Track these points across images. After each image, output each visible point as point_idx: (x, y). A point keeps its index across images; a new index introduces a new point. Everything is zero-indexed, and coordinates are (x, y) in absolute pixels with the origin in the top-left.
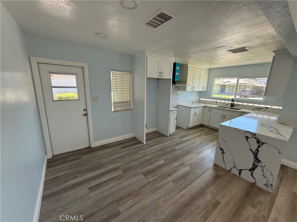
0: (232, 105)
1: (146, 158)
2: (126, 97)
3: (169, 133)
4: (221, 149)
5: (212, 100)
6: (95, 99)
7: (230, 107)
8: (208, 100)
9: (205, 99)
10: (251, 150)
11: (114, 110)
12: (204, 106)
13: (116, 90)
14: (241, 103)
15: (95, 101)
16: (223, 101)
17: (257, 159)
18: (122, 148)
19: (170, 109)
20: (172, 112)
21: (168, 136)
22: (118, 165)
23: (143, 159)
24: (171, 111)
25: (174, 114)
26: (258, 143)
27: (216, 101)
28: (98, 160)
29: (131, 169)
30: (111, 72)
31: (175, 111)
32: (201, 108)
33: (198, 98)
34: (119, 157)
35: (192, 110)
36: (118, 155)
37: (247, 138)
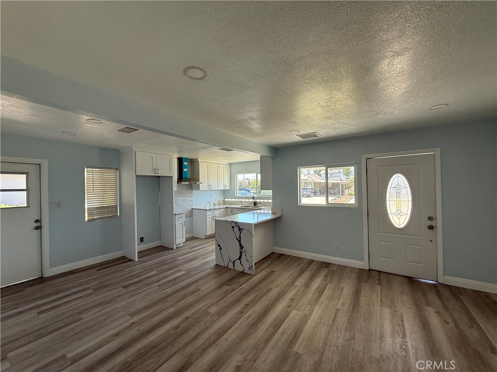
0: (255, 204)
1: (132, 274)
2: (109, 201)
3: (176, 245)
4: (219, 246)
5: (237, 200)
6: (56, 205)
7: (253, 206)
8: (233, 200)
9: (230, 200)
10: (237, 238)
11: (88, 219)
12: (226, 208)
13: (93, 192)
14: (262, 201)
15: (57, 207)
16: (247, 200)
17: (241, 247)
18: (98, 270)
19: (174, 213)
20: (177, 217)
21: (175, 248)
22: (88, 286)
23: (128, 275)
24: (175, 214)
25: (182, 219)
26: (239, 230)
27: (240, 200)
28: (56, 287)
29: (107, 286)
30: (86, 169)
31: (182, 215)
32: (221, 210)
33: (223, 199)
34: (92, 279)
35: (209, 213)
36: (90, 278)
37: (233, 227)
